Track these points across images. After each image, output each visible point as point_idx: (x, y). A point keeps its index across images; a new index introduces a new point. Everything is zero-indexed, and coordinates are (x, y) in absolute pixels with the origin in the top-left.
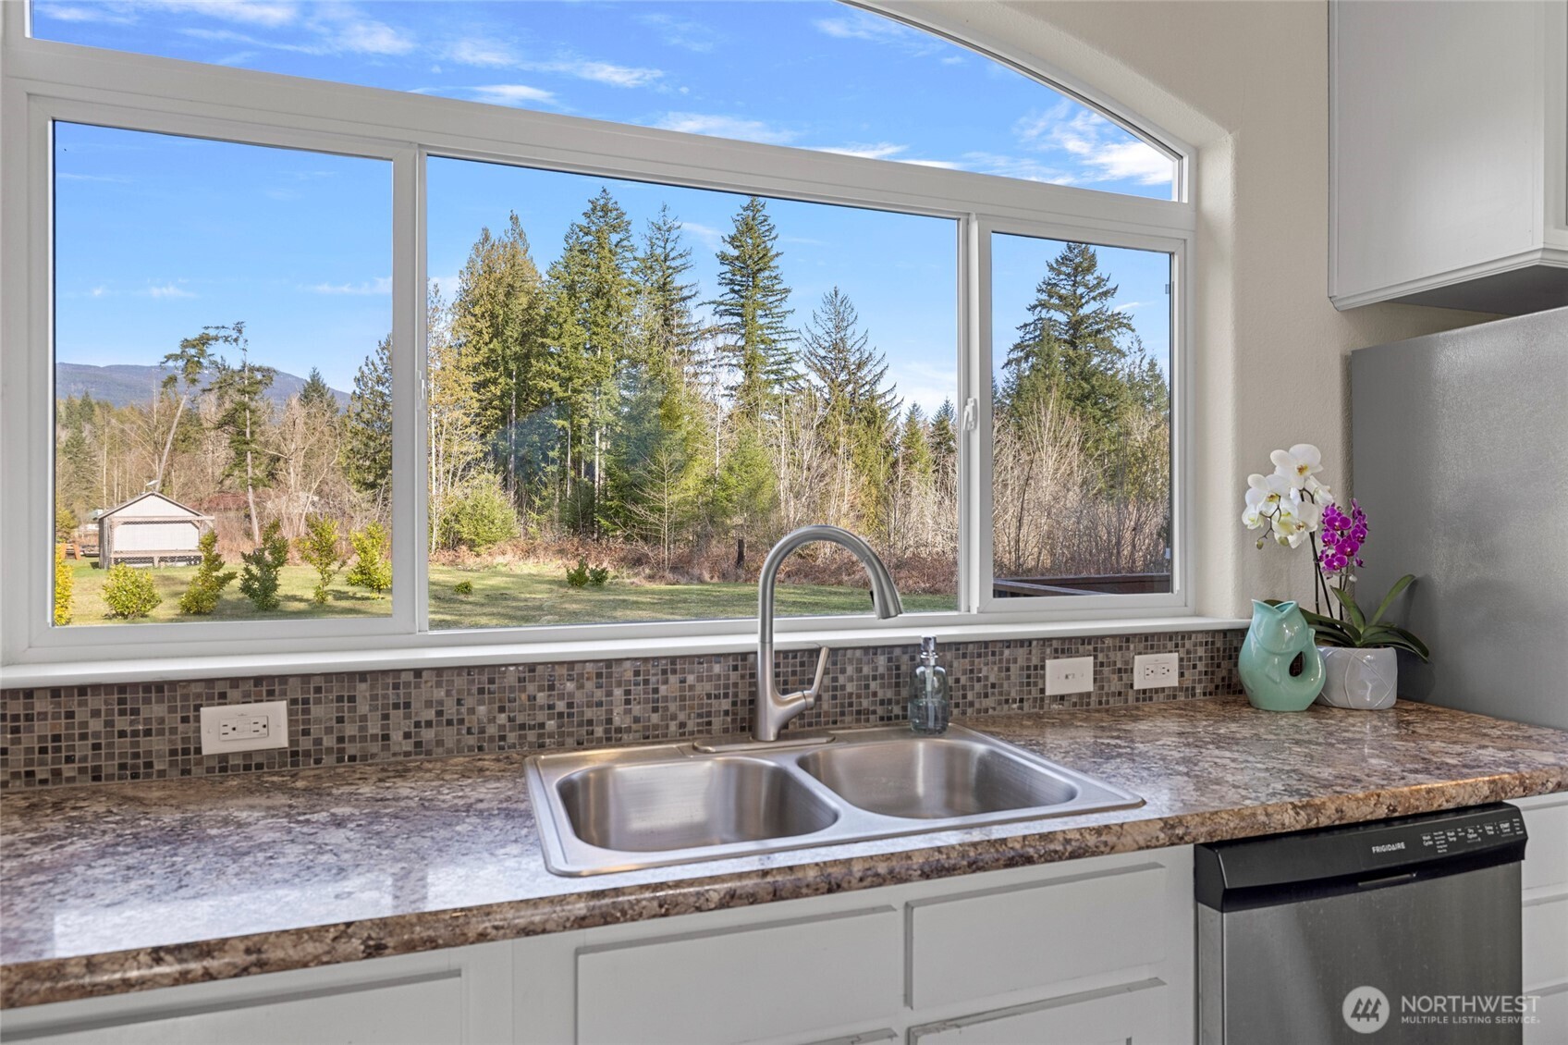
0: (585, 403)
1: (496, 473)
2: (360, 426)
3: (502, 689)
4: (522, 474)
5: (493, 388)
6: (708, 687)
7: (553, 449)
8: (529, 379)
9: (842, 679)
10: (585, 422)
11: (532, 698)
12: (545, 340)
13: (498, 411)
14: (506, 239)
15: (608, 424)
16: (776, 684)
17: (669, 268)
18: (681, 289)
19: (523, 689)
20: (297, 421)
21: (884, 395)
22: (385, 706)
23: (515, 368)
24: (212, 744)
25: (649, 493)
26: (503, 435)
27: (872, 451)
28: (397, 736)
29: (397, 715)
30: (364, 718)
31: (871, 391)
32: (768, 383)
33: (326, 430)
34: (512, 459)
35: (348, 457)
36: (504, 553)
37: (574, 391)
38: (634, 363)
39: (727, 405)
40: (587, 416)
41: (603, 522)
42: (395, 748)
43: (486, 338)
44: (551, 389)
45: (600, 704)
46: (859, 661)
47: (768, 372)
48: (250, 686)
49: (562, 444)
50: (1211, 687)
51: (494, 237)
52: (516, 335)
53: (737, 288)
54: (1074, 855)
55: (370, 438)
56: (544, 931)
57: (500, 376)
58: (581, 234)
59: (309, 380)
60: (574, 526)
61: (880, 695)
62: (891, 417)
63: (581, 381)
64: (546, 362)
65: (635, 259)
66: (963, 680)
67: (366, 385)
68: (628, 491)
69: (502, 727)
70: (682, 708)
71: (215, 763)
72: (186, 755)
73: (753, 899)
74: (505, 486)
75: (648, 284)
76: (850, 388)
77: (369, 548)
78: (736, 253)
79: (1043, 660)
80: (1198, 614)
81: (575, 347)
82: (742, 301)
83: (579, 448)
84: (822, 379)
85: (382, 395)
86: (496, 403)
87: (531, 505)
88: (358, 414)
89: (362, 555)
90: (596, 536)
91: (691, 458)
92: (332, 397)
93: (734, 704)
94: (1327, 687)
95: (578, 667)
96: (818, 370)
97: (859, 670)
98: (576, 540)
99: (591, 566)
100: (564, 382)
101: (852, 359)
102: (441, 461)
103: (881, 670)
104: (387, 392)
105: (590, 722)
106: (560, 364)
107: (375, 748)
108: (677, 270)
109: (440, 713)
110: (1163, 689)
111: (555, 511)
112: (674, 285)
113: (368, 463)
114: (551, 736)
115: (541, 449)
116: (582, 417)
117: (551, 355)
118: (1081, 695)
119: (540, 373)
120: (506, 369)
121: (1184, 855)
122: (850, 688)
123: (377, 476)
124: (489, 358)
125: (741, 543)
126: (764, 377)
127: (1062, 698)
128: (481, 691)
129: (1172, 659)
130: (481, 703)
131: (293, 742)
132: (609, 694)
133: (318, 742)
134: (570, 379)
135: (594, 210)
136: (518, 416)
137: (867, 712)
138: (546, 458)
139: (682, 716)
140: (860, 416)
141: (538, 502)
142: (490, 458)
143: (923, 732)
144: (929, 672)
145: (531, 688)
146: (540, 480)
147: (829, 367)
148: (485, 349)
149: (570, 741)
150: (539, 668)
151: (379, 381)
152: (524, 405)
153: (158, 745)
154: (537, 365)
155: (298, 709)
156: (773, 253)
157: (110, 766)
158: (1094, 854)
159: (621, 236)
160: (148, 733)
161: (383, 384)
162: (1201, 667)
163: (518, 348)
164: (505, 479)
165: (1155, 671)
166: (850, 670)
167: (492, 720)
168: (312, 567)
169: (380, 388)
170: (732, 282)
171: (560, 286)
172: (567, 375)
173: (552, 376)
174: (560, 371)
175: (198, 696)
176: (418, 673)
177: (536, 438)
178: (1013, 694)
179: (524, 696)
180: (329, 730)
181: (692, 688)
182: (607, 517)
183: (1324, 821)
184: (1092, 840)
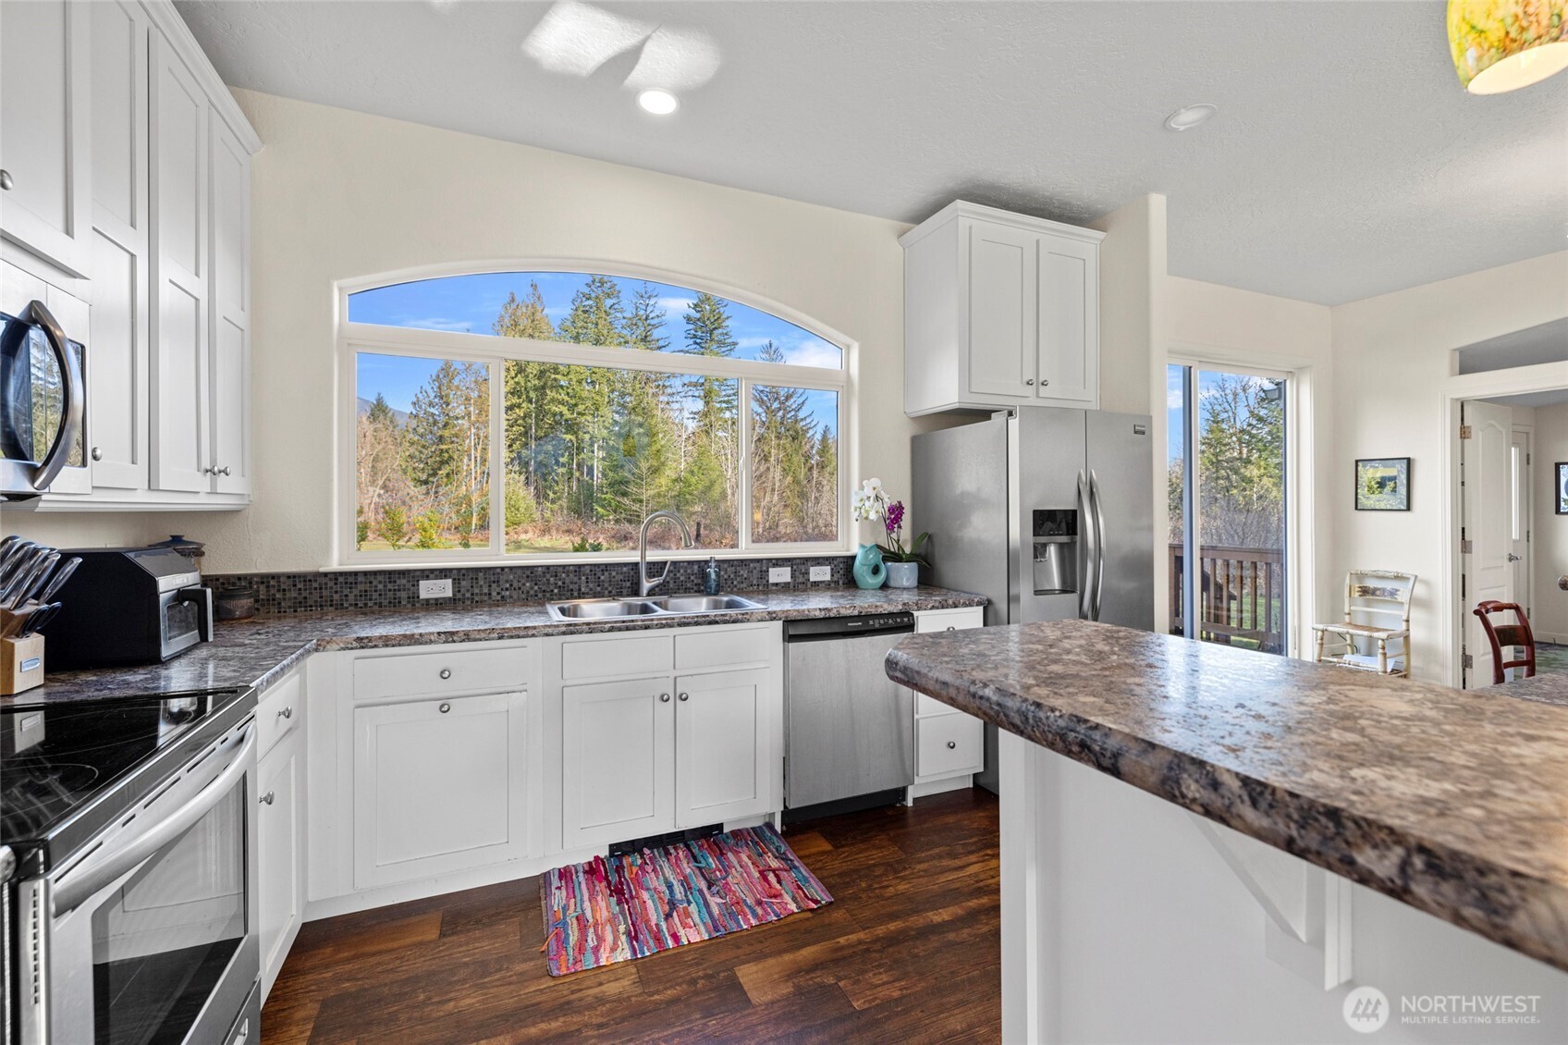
0: (586, 423)
1: (521, 473)
2: (416, 438)
3: (536, 576)
4: (539, 474)
5: (517, 411)
6: (621, 577)
7: (563, 456)
8: (545, 404)
9: (678, 575)
10: (587, 437)
11: (548, 580)
12: (557, 376)
13: (521, 428)
14: (528, 301)
15: (603, 439)
16: (647, 573)
17: (649, 325)
18: (658, 340)
19: (544, 576)
20: (367, 434)
21: (805, 419)
22: (490, 582)
23: (534, 396)
24: (423, 595)
25: (632, 489)
26: (526, 445)
27: (795, 459)
28: (494, 594)
29: (494, 586)
30: (481, 586)
31: (796, 416)
32: (721, 410)
33: (389, 440)
34: (533, 463)
35: (407, 461)
36: (526, 532)
37: (579, 414)
38: (623, 395)
39: (692, 425)
40: (588, 432)
41: (600, 509)
42: (494, 598)
43: (513, 374)
44: (561, 412)
45: (576, 583)
46: (686, 567)
47: (720, 402)
48: (437, 573)
49: (569, 452)
50: (846, 581)
51: (518, 299)
52: (535, 372)
53: (698, 341)
54: (734, 622)
55: (424, 447)
56: (552, 635)
57: (523, 401)
58: (584, 299)
59: (375, 402)
60: (578, 513)
61: (695, 582)
62: (808, 435)
63: (584, 407)
64: (557, 392)
65: (624, 318)
66: (732, 576)
67: (420, 407)
68: (620, 487)
69: (536, 591)
70: (610, 585)
71: (424, 602)
72: (414, 598)
73: (620, 629)
74: (527, 483)
75: (634, 336)
76: (781, 413)
77: (428, 528)
78: (698, 315)
79: (768, 568)
80: (848, 551)
81: (580, 382)
82: (702, 350)
83: (582, 456)
84: (760, 406)
85: (433, 415)
86: (520, 422)
87: (546, 497)
88: (414, 429)
89: (423, 533)
90: (594, 519)
91: (663, 464)
92: (393, 415)
93: (632, 584)
94: (887, 578)
95: (567, 568)
96: (758, 400)
97: (686, 571)
98: (579, 523)
99: (591, 541)
100: (572, 408)
101: (782, 393)
102: (478, 465)
103: (696, 571)
104: (437, 413)
105: (572, 590)
106: (568, 394)
107: (486, 598)
108: (654, 326)
109: (511, 585)
110: (824, 582)
111: (564, 502)
112: (653, 338)
113: (422, 466)
114: (556, 595)
115: (554, 455)
116: (585, 433)
117: (562, 387)
118: (785, 583)
119: (553, 400)
120: (527, 397)
121: (779, 625)
122: (682, 578)
123: (429, 475)
124: (514, 388)
125: (699, 524)
126: (718, 405)
127: (777, 584)
128: (528, 577)
129: (828, 569)
130: (527, 581)
131: (454, 595)
132: (580, 579)
133: (464, 595)
134: (576, 405)
135: (594, 281)
136: (536, 431)
137: (689, 588)
138: (557, 463)
139: (610, 589)
140: (787, 434)
141: (552, 495)
142: (516, 463)
143: (709, 594)
144: (712, 571)
145: (548, 576)
146: (553, 478)
147: (765, 398)
148: (512, 382)
149: (563, 597)
150: (551, 568)
151: (431, 404)
152: (541, 423)
153: (403, 595)
154: (550, 394)
155: (456, 582)
156: (724, 316)
157: (385, 602)
158: (741, 622)
159: (614, 301)
160: (399, 590)
161: (434, 407)
162: (841, 572)
163: (537, 382)
164: (527, 478)
165: (820, 574)
166: (682, 571)
167: (532, 588)
168: (386, 542)
169: (432, 410)
170: (695, 336)
171: (568, 337)
172: (573, 402)
173: (562, 403)
174: (568, 399)
175: (418, 576)
176: (503, 569)
177: (550, 448)
178: (755, 582)
179: (545, 579)
180: (468, 591)
181: (614, 577)
182: (603, 507)
183: (832, 615)
184: (740, 617)
